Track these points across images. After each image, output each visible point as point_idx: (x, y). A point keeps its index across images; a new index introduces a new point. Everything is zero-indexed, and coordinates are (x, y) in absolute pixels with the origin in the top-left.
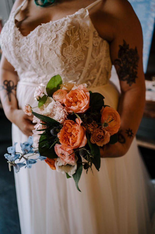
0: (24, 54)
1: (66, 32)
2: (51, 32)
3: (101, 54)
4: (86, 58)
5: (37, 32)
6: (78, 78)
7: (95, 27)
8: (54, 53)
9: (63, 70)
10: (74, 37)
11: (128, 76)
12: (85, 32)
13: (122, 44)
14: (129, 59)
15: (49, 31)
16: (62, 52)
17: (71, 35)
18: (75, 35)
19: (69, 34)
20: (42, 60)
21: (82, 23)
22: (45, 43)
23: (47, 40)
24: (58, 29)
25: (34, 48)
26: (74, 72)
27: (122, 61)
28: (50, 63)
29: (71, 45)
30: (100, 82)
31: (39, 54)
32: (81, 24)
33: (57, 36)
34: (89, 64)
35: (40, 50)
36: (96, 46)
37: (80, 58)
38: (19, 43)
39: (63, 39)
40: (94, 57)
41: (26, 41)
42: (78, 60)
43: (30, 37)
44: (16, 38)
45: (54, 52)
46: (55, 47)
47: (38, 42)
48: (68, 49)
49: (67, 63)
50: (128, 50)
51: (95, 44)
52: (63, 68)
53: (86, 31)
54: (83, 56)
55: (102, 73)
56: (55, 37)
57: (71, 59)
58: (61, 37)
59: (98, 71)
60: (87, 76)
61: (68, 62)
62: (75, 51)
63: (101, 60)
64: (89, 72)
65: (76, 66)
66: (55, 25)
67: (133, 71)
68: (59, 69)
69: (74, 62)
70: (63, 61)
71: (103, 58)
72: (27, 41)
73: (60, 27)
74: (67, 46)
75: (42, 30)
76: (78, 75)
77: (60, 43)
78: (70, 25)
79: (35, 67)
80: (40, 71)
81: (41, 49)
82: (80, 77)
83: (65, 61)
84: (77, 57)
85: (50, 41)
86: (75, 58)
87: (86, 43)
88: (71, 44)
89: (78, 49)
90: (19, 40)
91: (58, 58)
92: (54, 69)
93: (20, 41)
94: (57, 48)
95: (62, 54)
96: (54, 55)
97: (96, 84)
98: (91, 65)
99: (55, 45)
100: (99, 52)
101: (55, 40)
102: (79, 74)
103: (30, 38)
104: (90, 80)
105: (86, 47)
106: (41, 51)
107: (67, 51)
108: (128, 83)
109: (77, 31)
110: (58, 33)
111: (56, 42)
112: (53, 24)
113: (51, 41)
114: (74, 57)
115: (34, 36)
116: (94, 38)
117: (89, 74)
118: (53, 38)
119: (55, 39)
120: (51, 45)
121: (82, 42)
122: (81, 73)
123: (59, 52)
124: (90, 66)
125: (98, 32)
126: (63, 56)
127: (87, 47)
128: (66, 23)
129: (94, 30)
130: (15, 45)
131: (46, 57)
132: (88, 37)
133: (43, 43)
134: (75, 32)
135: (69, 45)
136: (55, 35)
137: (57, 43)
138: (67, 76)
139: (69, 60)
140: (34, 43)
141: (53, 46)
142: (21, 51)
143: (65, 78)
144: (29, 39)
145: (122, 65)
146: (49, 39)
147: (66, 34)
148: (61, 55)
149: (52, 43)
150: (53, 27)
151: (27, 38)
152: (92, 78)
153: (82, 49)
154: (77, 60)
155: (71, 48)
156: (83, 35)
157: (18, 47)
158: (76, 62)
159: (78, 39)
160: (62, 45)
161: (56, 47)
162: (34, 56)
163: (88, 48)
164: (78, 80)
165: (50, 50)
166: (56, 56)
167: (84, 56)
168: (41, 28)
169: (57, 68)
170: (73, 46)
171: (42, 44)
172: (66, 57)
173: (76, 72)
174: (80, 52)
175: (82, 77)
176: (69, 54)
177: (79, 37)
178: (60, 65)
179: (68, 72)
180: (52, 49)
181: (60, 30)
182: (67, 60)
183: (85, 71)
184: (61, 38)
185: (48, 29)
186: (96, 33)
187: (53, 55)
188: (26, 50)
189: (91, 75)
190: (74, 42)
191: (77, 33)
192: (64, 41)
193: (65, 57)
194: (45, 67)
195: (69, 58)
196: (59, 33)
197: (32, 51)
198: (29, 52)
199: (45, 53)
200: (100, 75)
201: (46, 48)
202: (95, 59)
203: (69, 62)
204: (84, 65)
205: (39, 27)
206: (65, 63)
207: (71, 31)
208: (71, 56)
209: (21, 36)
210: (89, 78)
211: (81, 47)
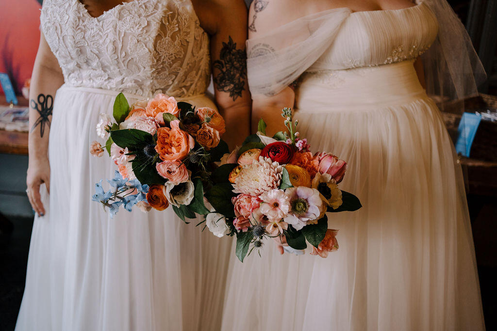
0: (92, 43)
1: (162, 18)
2: (140, 16)
3: (202, 50)
4: (185, 56)
5: (116, 14)
6: (171, 82)
7: (197, 14)
8: (144, 47)
9: (152, 71)
10: (171, 27)
11: (232, 85)
12: (185, 21)
13: (227, 41)
14: (235, 63)
15: (137, 15)
16: (155, 46)
17: (168, 24)
18: (173, 24)
19: (165, 21)
20: (124, 54)
21: (181, 7)
22: (130, 32)
23: (133, 28)
24: (149, 14)
25: (111, 37)
26: (167, 74)
27: (226, 64)
28: (135, 60)
29: (167, 38)
30: (198, 90)
31: (120, 46)
32: (180, 10)
33: (149, 24)
34: (188, 64)
35: (121, 40)
36: (198, 40)
37: (177, 55)
38: (85, 26)
39: (157, 29)
40: (195, 55)
41: (96, 25)
42: (176, 57)
43: (104, 19)
44: (79, 18)
45: (144, 45)
46: (145, 39)
47: (118, 29)
48: (164, 43)
49: (160, 61)
50: (234, 50)
51: (197, 37)
52: (154, 68)
53: (186, 19)
54: (181, 52)
55: (201, 76)
56: (146, 24)
57: (167, 56)
58: (154, 25)
59: (197, 74)
60: (183, 80)
61: (162, 61)
62: (173, 46)
63: (202, 58)
64: (186, 75)
65: (171, 66)
66: (144, 6)
67: (239, 79)
68: (148, 68)
69: (170, 61)
70: (155, 58)
71: (205, 57)
72: (98, 24)
73: (152, 11)
74: (162, 38)
75: (124, 12)
76: (171, 78)
77: (154, 34)
78: (167, 9)
79: (107, 64)
80: (114, 69)
81: (123, 39)
82: (173, 81)
83: (158, 58)
84: (175, 54)
85: (138, 29)
86: (172, 54)
87: (187, 35)
88: (168, 36)
89: (176, 43)
90: (83, 22)
91: (150, 53)
92: (139, 69)
93: (85, 23)
94: (150, 40)
95: (155, 50)
96: (144, 49)
97: (192, 92)
98: (190, 65)
99: (146, 36)
100: (201, 48)
101: (146, 29)
102: (174, 77)
103: (105, 21)
104: (185, 87)
105: (186, 40)
106: (123, 41)
107: (163, 44)
108: (231, 96)
109: (175, 19)
110: (149, 18)
111: (147, 32)
112: (141, 5)
113: (141, 29)
114: (170, 54)
115: (111, 19)
116: (196, 29)
117: (186, 78)
118: (143, 26)
119: (145, 27)
120: (139, 35)
121: (181, 33)
122: (176, 76)
123: (151, 45)
124: (188, 67)
125: (200, 21)
126: (157, 52)
127: (188, 40)
128: (160, 5)
129: (196, 18)
130: (76, 27)
131: (131, 51)
132: (188, 27)
133: (127, 31)
134: (172, 20)
135: (165, 37)
136: (146, 22)
137: (149, 33)
138: (156, 79)
139: (163, 58)
140: (111, 29)
141: (143, 36)
142: (87, 38)
143: (153, 82)
144: (103, 22)
145: (224, 70)
146: (138, 26)
147: (161, 21)
148: (153, 50)
149: (141, 32)
150: (142, 9)
151: (99, 21)
152: (188, 84)
153: (182, 44)
154: (174, 58)
155: (167, 41)
156: (184, 24)
157: (81, 31)
158: (172, 60)
159: (177, 29)
160: (156, 36)
161: (148, 39)
162: (111, 47)
163: (188, 42)
164: (170, 85)
165: (138, 42)
166: (147, 50)
167: (183, 53)
168: (122, 9)
169: (145, 68)
170: (170, 39)
171: (125, 32)
172: (160, 53)
173: (169, 74)
174: (178, 47)
175: (176, 82)
176: (164, 49)
177: (178, 27)
178: (151, 64)
179: (159, 73)
180: (142, 40)
181: (153, 15)
182: (160, 57)
183: (181, 73)
184: (155, 27)
185: (133, 12)
186: (198, 22)
187: (142, 49)
188: (97, 38)
189: (188, 79)
190: (172, 33)
191: (175, 21)
192: (158, 31)
193: (158, 53)
194: (126, 65)
195: (164, 55)
196: (151, 20)
197: (108, 41)
198: (101, 41)
199: (130, 46)
200: (199, 80)
201: (131, 39)
202: (196, 57)
203: (163, 59)
204: (181, 66)
205: (118, 7)
206: (158, 61)
207: (168, 17)
208: (166, 51)
209: (88, 16)
210: (184, 84)
211: (181, 41)
